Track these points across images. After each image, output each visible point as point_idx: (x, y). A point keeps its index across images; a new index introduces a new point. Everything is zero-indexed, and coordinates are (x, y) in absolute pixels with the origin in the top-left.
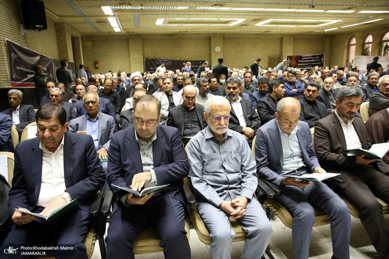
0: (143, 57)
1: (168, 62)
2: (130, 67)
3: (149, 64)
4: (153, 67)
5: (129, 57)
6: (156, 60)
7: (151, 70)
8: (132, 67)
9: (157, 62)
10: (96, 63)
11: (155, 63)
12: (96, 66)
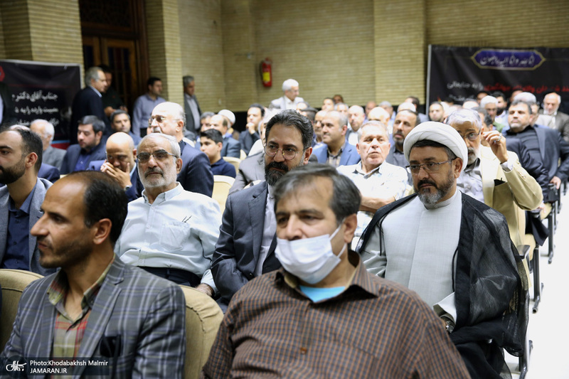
0: (422, 43)
1: (527, 56)
2: (373, 80)
3: (446, 67)
4: (462, 78)
5: (372, 40)
6: (475, 49)
7: (453, 91)
8: (378, 81)
9: (478, 59)
10: (264, 67)
11: (470, 64)
12: (262, 78)
